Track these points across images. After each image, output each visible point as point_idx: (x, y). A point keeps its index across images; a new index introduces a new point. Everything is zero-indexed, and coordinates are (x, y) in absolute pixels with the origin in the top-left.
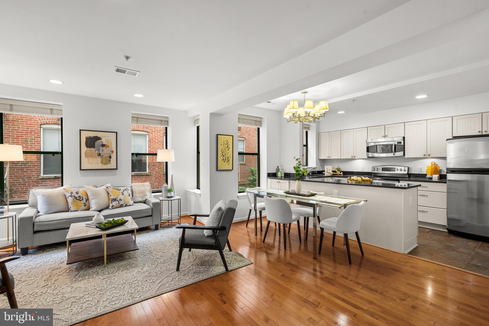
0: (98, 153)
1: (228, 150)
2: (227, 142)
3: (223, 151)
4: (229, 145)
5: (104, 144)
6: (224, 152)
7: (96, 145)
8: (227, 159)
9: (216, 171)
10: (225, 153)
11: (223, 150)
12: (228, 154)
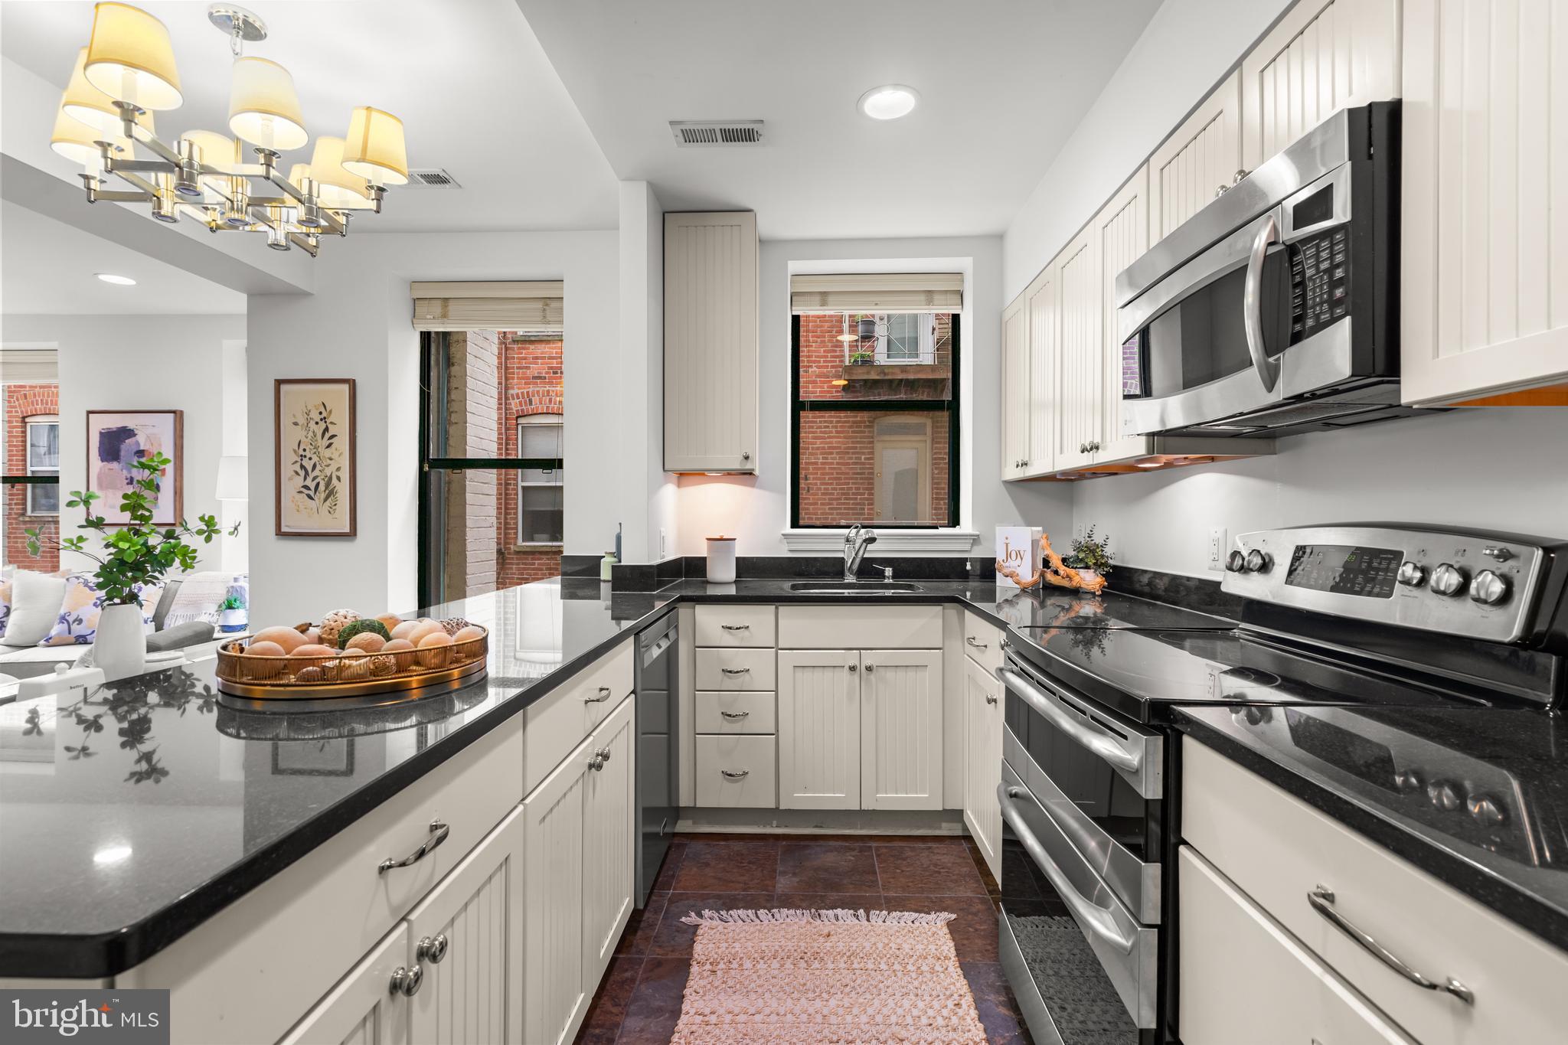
0: (129, 476)
1: (329, 446)
2: (323, 410)
3: (305, 450)
4: (331, 423)
5: (142, 448)
6: (308, 457)
7: (122, 453)
8: (322, 487)
9: (278, 539)
10: (315, 459)
11: (302, 448)
12: (329, 462)
